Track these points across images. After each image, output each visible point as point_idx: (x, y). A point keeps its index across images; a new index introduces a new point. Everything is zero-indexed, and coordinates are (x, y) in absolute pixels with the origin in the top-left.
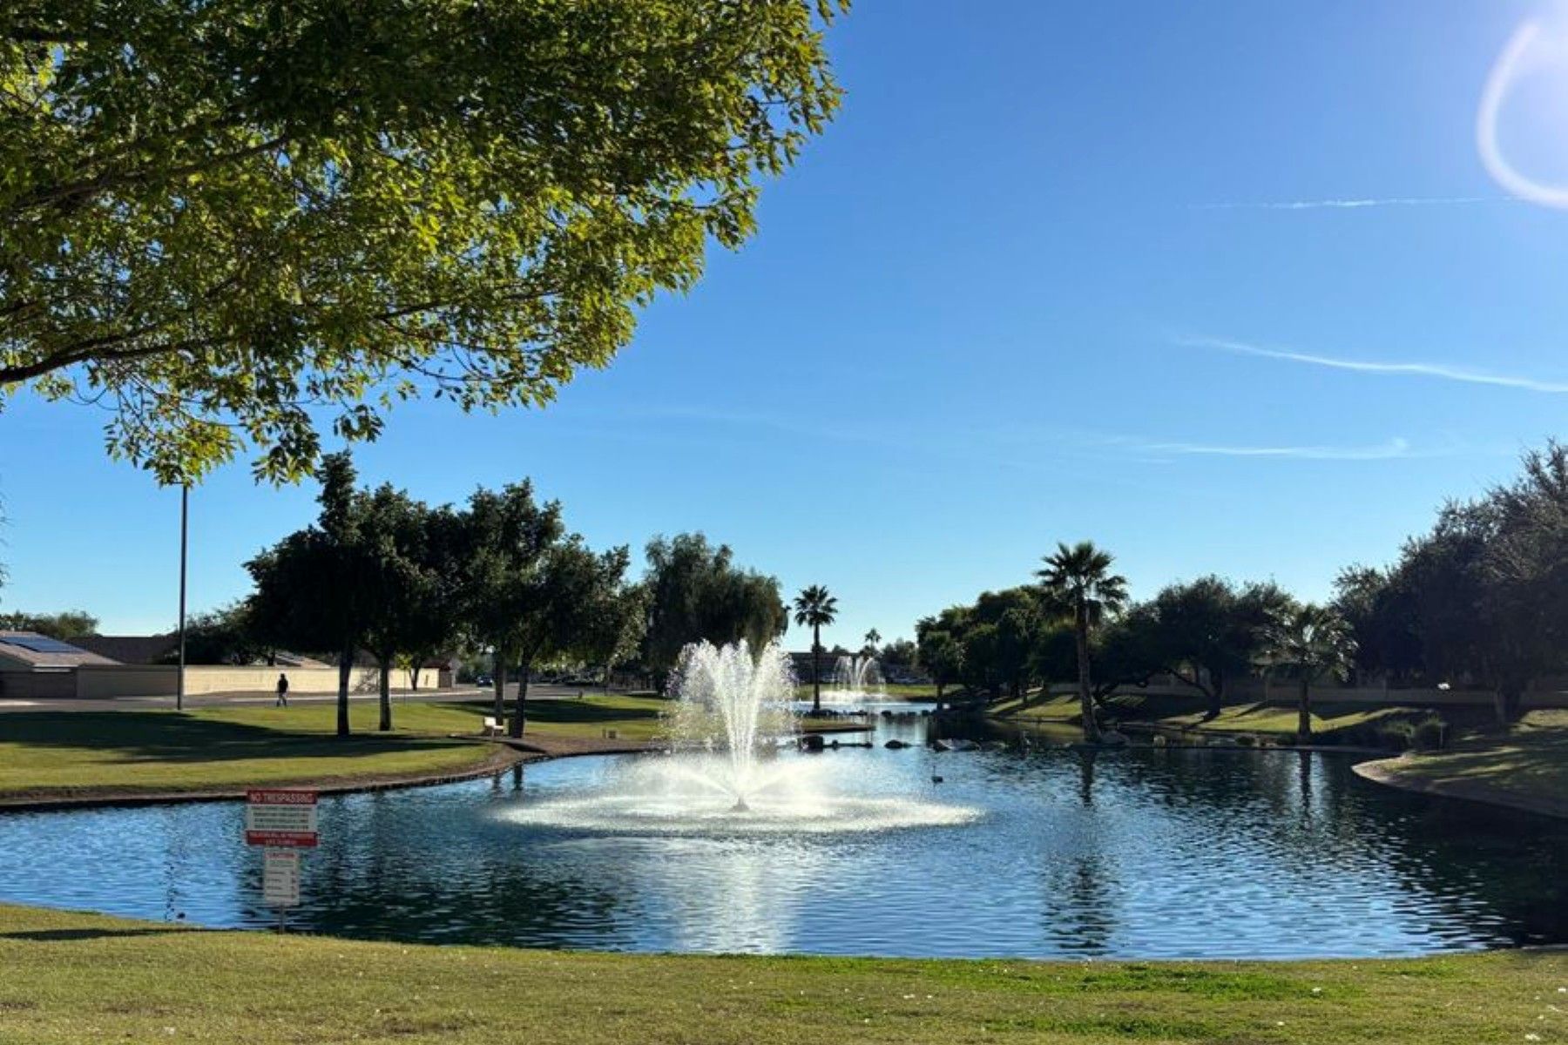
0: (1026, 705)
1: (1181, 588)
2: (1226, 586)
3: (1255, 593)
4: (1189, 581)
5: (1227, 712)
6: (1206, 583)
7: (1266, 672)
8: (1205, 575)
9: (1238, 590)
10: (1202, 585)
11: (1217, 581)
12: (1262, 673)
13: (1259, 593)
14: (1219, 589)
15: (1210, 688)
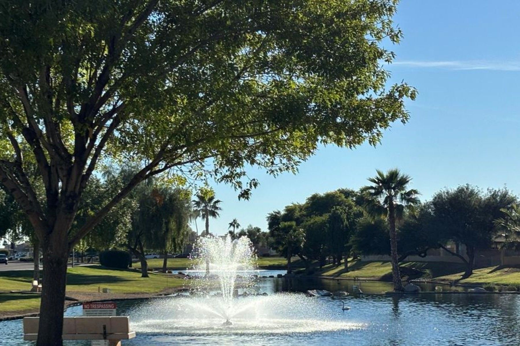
0: (347, 270)
1: (447, 193)
2: (476, 191)
3: (494, 196)
4: (453, 189)
5: (477, 272)
6: (463, 190)
7: (502, 247)
8: (463, 185)
9: (484, 194)
10: (461, 191)
11: (470, 188)
12: (499, 247)
13: (497, 196)
14: (472, 193)
15: (465, 256)
